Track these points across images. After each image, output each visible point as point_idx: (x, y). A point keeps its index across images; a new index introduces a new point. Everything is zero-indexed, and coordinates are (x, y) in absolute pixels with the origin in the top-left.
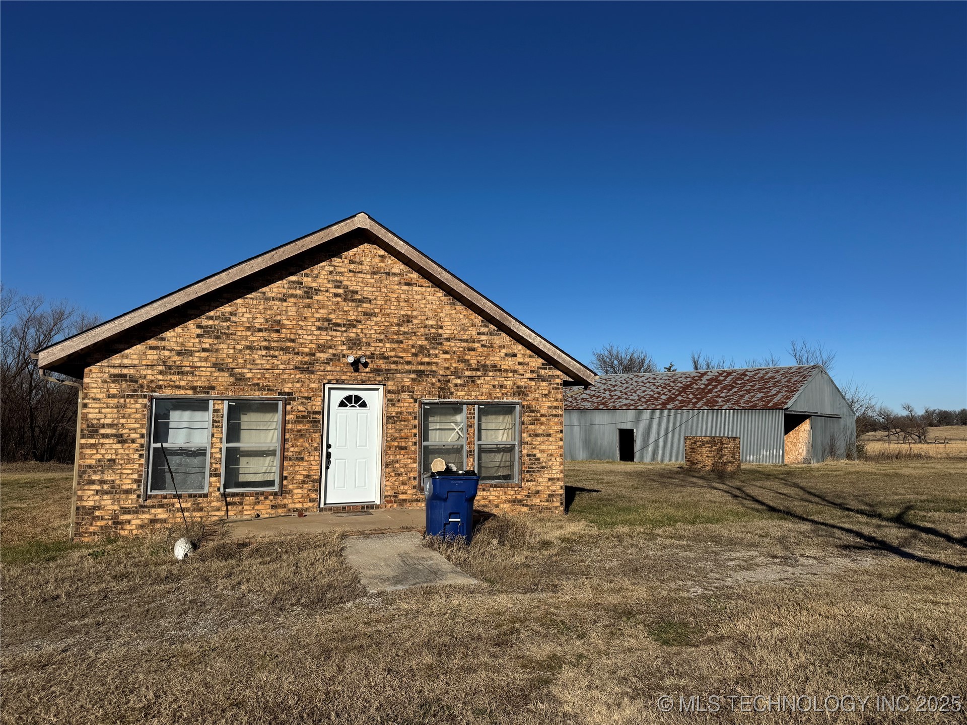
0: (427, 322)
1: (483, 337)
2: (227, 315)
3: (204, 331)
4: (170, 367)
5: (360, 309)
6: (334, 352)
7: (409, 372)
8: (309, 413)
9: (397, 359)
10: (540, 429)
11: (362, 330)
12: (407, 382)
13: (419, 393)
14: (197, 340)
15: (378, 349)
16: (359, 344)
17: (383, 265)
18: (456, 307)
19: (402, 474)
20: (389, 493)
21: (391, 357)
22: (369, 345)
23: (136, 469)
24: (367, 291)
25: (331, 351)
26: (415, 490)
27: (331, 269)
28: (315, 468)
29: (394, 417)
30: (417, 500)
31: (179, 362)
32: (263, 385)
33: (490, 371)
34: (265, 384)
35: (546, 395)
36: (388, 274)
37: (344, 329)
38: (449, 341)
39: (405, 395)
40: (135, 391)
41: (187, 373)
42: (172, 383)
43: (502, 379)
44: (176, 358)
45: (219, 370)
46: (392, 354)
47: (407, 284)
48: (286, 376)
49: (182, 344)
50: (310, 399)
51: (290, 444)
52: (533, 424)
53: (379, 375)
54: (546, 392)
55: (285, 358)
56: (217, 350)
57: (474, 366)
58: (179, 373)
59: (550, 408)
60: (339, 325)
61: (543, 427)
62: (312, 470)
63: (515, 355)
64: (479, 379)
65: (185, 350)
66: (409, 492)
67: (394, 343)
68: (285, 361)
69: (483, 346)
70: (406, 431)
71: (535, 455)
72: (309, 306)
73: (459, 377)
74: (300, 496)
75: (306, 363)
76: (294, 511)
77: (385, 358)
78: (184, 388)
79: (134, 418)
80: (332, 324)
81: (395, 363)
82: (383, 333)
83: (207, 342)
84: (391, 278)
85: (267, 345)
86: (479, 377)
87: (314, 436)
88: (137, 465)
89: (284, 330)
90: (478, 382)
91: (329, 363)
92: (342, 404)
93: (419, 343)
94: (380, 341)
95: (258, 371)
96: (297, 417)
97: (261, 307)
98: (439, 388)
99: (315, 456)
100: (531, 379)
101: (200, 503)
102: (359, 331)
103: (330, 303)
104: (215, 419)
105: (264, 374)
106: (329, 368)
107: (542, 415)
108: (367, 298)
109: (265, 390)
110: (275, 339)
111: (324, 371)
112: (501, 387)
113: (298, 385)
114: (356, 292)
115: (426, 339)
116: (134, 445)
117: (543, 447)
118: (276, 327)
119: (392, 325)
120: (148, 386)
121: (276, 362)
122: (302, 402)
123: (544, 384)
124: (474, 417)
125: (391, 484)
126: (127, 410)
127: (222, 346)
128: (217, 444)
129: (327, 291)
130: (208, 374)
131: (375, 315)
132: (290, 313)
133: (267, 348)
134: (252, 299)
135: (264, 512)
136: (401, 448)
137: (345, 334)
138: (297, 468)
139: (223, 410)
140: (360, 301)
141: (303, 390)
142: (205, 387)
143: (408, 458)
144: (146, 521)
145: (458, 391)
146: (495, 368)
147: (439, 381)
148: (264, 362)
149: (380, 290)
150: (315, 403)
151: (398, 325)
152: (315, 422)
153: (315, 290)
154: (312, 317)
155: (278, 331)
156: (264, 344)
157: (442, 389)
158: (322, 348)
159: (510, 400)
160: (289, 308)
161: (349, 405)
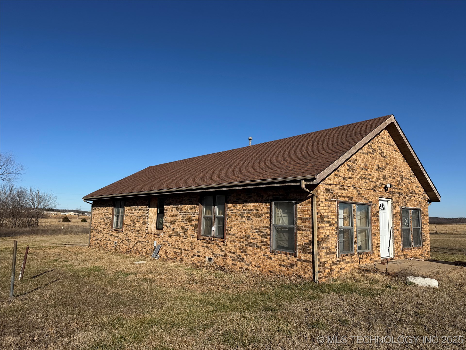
0: (400, 169)
1: (412, 178)
2: (354, 160)
3: (349, 168)
4: (341, 186)
5: (385, 161)
7: (397, 193)
8: (376, 212)
9: (394, 186)
10: (425, 222)
11: (386, 171)
12: (397, 198)
13: (400, 203)
14: (348, 173)
15: (390, 181)
17: (389, 140)
18: (405, 163)
19: (398, 243)
20: (395, 252)
22: (388, 179)
23: (335, 240)
24: (386, 153)
25: (380, 181)
26: (401, 251)
27: (378, 140)
29: (395, 215)
30: (402, 255)
31: (344, 184)
33: (414, 194)
34: (365, 197)
35: (425, 206)
36: (390, 145)
37: (382, 170)
38: (405, 179)
39: (397, 204)
40: (333, 198)
41: (346, 190)
42: (342, 195)
43: (416, 198)
44: (343, 181)
45: (354, 189)
46: (393, 184)
47: (395, 150)
48: (370, 193)
49: (344, 174)
50: (376, 205)
51: (373, 227)
52: (423, 219)
53: (391, 194)
54: (425, 204)
55: (369, 183)
56: (353, 178)
57: (410, 191)
58: (344, 189)
59: (426, 211)
60: (380, 168)
61: (425, 220)
62: (378, 241)
63: (418, 187)
65: (345, 177)
67: (393, 178)
68: (369, 185)
69: (412, 182)
70: (398, 222)
71: (424, 233)
72: (374, 158)
73: (408, 196)
74: (376, 254)
75: (374, 187)
76: (375, 261)
78: (345, 197)
79: (333, 213)
81: (394, 188)
82: (391, 173)
83: (350, 174)
84: (391, 147)
86: (412, 197)
87: (378, 224)
88: (336, 238)
89: (369, 169)
90: (412, 199)
91: (379, 187)
93: (399, 179)
94: (390, 177)
95: (363, 190)
96: (374, 214)
97: (362, 157)
98: (404, 201)
99: (378, 234)
100: (422, 198)
101: (353, 259)
103: (378, 157)
104: (354, 214)
105: (365, 191)
106: (379, 190)
107: (425, 215)
109: (365, 200)
110: (367, 174)
112: (416, 201)
113: (373, 197)
114: (383, 153)
115: (400, 177)
116: (334, 228)
117: (425, 230)
118: (366, 168)
119: (392, 170)
120: (336, 196)
121: (367, 186)
122: (374, 207)
123: (424, 200)
124: (411, 215)
125: (396, 248)
126: (331, 208)
127: (354, 176)
128: (355, 227)
129: (377, 151)
130: (351, 190)
131: (389, 164)
132: (369, 161)
133: (365, 178)
135: (369, 262)
136: (397, 230)
137: (382, 173)
138: (375, 240)
139: (356, 209)
140: (385, 157)
141: (374, 200)
142: (351, 197)
143: (399, 235)
144: (339, 269)
145: (408, 203)
146: (415, 192)
147: (404, 198)
148: (364, 185)
149: (389, 152)
150: (377, 207)
151: (394, 170)
152: (378, 216)
153: (375, 150)
154: (375, 163)
155: (367, 170)
156: (364, 176)
158: (378, 179)
159: (418, 208)
160: (369, 159)
161: (381, 209)
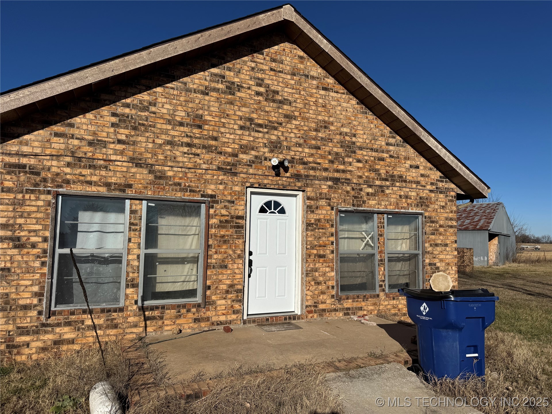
0: (342, 129)
1: (391, 148)
2: (145, 104)
3: (120, 120)
4: (80, 159)
5: (280, 111)
6: (257, 154)
7: (326, 179)
8: (232, 217)
9: (316, 165)
10: (439, 240)
11: (283, 132)
12: (325, 189)
13: (335, 201)
14: (112, 130)
15: (298, 153)
16: (280, 148)
17: (302, 66)
18: (368, 116)
19: (321, 283)
20: (309, 303)
21: (310, 163)
22: (290, 149)
23: (36, 279)
24: (286, 93)
25: (253, 153)
26: (333, 300)
27: (253, 65)
28: (238, 276)
29: (312, 224)
30: (335, 310)
31: (91, 154)
32: (185, 185)
33: (397, 182)
34: (187, 185)
35: (443, 207)
36: (307, 76)
37: (266, 130)
38: (361, 150)
39: (323, 202)
40: (36, 185)
41: (100, 167)
42: (82, 178)
43: (408, 190)
44: (87, 149)
45: (136, 166)
46: (311, 159)
47: (325, 89)
48: (208, 177)
49: (94, 134)
50: (233, 202)
51: (214, 250)
52: (433, 234)
53: (299, 181)
54: (443, 204)
55: (207, 157)
56: (134, 143)
57: (383, 176)
58: (90, 167)
59: (447, 219)
60: (260, 126)
61: (441, 237)
62: (236, 279)
63: (417, 167)
64: (388, 189)
65: (98, 140)
66: (328, 301)
67: (312, 148)
68: (208, 161)
69: (391, 156)
70: (324, 239)
71: (435, 264)
72: (231, 103)
73: (370, 186)
74: (223, 307)
75: (229, 164)
76: (218, 324)
77: (305, 163)
78: (96, 184)
79: (35, 218)
80: (254, 124)
81: (313, 169)
82: (303, 138)
83: (123, 133)
84: (310, 81)
85: (189, 142)
86: (388, 187)
87: (237, 242)
88: (39, 275)
89: (207, 126)
90: (387, 192)
91: (251, 166)
92: (262, 210)
93: (335, 149)
94: (300, 145)
95: (180, 169)
96: (221, 222)
97: (182, 99)
98: (353, 196)
99: (238, 264)
100: (431, 191)
101: (115, 319)
102: (280, 134)
103: (252, 102)
104: (132, 221)
105: (186, 173)
106: (251, 171)
107: (441, 226)
108: (287, 100)
109: (187, 191)
110: (197, 135)
111: (246, 173)
112: (407, 197)
113: (221, 187)
114: (277, 92)
115: (342, 146)
116: (35, 251)
117: (441, 257)
118: (198, 123)
119: (311, 130)
120: (53, 180)
121: (198, 161)
122: (225, 206)
123: (441, 196)
124: (384, 226)
125: (311, 294)
126: (26, 207)
127: (140, 138)
128: (135, 250)
129: (249, 88)
130: (125, 169)
131: (295, 118)
132: (212, 109)
133: (189, 145)
134: (172, 88)
135: (186, 326)
136: (321, 256)
137: (267, 136)
138: (220, 277)
139: (141, 211)
140: (281, 102)
141: (226, 193)
142: (120, 185)
143: (326, 267)
144: (49, 343)
145: (369, 200)
146: (401, 179)
147: (353, 189)
148: (185, 160)
149: (300, 92)
150: (238, 207)
151: (316, 130)
152: (238, 227)
153: (238, 85)
154: (235, 114)
155: (200, 127)
156: (186, 140)
157: (355, 197)
158: (245, 149)
159: (414, 211)
160: (212, 103)
161: (269, 211)
